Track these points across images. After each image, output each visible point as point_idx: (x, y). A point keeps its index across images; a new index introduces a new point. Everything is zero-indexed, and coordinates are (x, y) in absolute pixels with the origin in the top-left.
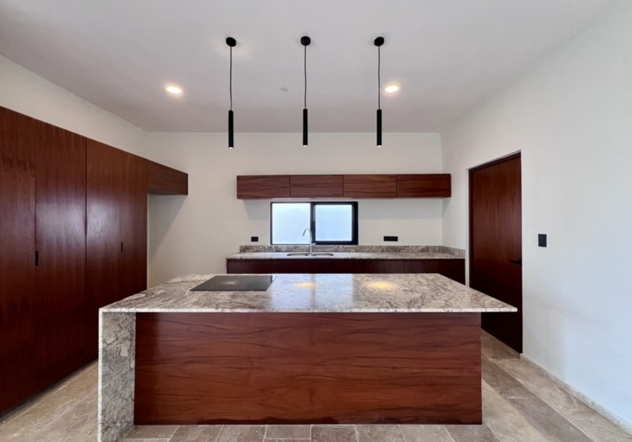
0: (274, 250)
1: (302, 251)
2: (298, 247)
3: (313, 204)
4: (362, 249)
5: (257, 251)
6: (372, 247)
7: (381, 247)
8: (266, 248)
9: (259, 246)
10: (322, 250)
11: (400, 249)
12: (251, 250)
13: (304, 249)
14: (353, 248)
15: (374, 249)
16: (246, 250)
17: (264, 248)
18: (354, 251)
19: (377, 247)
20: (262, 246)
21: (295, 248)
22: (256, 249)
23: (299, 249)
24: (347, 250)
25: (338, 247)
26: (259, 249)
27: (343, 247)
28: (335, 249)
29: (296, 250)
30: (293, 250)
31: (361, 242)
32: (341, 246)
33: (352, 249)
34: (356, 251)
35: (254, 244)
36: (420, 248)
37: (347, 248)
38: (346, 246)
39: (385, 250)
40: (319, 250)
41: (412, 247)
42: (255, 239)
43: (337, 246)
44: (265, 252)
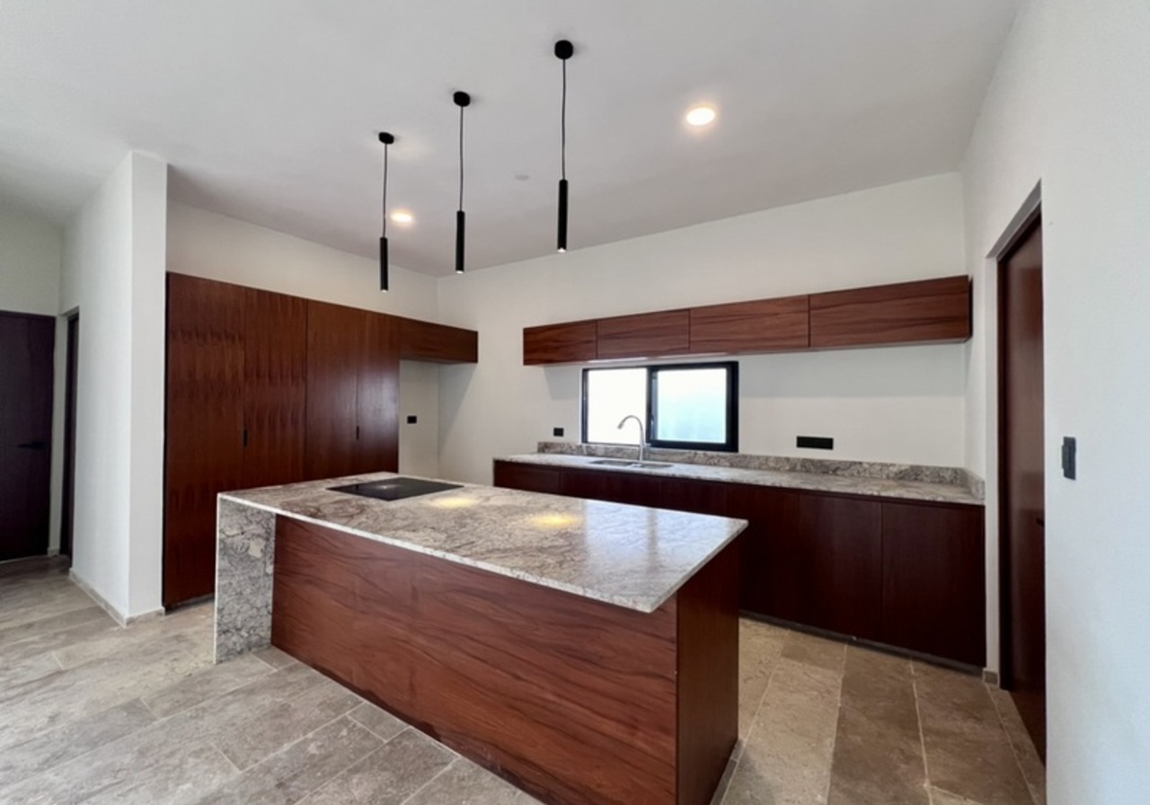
0: (585, 452)
1: (629, 457)
2: (622, 449)
3: (653, 370)
4: (745, 463)
5: (561, 453)
6: (767, 458)
7: (788, 459)
8: (574, 447)
9: (564, 444)
10: (664, 458)
11: (837, 469)
12: (552, 450)
13: (632, 453)
14: (724, 458)
15: (772, 464)
16: (546, 450)
17: (571, 447)
18: (728, 464)
19: (778, 459)
20: (568, 444)
21: (619, 450)
22: (559, 449)
23: (624, 453)
24: (712, 461)
25: (696, 454)
26: (564, 449)
27: (705, 455)
28: (689, 458)
29: (619, 455)
30: (615, 454)
31: (745, 446)
32: (700, 453)
33: (722, 460)
34: (732, 466)
35: (558, 439)
36: (894, 469)
37: (712, 457)
38: (710, 453)
39: (799, 467)
40: (659, 457)
41: (872, 465)
42: (559, 432)
43: (693, 452)
44: (571, 454)
